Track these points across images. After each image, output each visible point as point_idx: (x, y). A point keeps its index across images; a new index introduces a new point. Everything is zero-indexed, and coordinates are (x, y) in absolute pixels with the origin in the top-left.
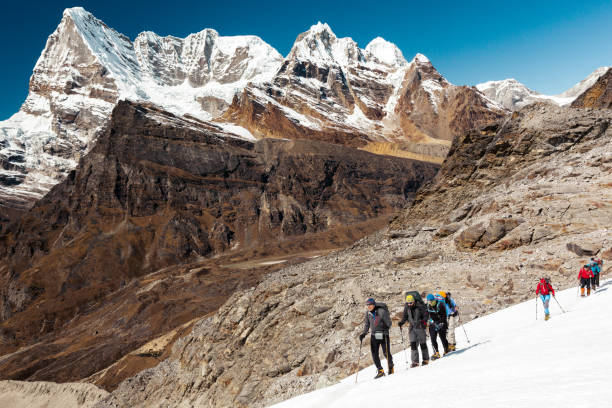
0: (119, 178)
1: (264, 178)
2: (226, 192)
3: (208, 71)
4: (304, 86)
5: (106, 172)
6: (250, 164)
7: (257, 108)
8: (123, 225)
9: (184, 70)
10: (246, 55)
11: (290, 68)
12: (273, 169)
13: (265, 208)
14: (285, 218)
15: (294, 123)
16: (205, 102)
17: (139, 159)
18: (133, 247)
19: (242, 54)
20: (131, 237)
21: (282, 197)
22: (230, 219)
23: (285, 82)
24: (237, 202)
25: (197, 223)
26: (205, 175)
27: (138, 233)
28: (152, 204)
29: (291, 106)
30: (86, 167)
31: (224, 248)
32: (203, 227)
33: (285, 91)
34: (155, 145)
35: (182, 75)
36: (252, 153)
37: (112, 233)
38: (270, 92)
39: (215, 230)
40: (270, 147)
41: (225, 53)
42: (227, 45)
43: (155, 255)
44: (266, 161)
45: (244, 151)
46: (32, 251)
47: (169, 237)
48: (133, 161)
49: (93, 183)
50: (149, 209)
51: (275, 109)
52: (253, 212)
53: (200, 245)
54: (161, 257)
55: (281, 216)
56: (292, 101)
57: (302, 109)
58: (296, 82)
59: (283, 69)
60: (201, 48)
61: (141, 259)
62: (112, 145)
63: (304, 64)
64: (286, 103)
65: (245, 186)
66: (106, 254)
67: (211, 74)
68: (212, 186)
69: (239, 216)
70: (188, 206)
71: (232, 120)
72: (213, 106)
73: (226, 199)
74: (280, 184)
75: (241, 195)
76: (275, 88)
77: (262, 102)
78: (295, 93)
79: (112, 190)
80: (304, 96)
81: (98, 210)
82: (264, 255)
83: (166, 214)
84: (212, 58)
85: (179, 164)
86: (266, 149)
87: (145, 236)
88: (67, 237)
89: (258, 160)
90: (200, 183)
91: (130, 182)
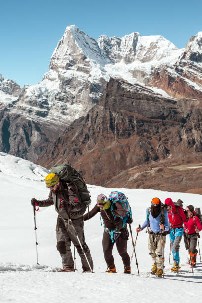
0: (111, 119)
1: (184, 121)
2: (163, 127)
3: (135, 55)
4: (195, 66)
5: (105, 115)
6: (176, 113)
7: (171, 79)
8: (114, 143)
9: (121, 55)
10: (156, 46)
11: (188, 56)
12: (188, 115)
13: (184, 136)
14: (196, 143)
15: (192, 88)
16: (135, 73)
17: (120, 109)
18: (121, 154)
19: (153, 46)
20: (119, 149)
21: (193, 131)
22: (166, 142)
23: (185, 64)
24: (169, 133)
25: (150, 144)
26: (152, 118)
27: (122, 148)
28: (127, 133)
29: (188, 78)
30: (95, 112)
31: (164, 158)
32: (153, 146)
33: (185, 69)
34: (128, 102)
35: (120, 57)
36: (176, 106)
37: (109, 147)
38: (177, 70)
39: (159, 148)
40: (185, 103)
41: (144, 45)
42: (145, 41)
43: (131, 159)
44: (184, 112)
45: (171, 105)
46: (75, 154)
47: (137, 150)
48: (117, 110)
49: (99, 121)
50: (126, 135)
51: (181, 80)
52: (177, 139)
53: (153, 155)
54: (134, 161)
55: (194, 142)
56: (189, 75)
57: (194, 79)
58: (191, 64)
59: (184, 57)
60: (131, 43)
61: (125, 161)
62: (107, 102)
63: (195, 54)
64: (185, 76)
65: (173, 125)
66: (109, 157)
67: (136, 57)
68: (156, 124)
69: (170, 141)
70: (145, 134)
71: (156, 85)
72: (139, 75)
73: (163, 131)
74: (193, 125)
75: (171, 129)
76: (180, 68)
77: (173, 76)
78: (191, 70)
79: (109, 125)
80: (195, 72)
81: (103, 135)
82: (188, 163)
83: (135, 139)
84: (137, 48)
85: (139, 112)
86: (183, 105)
87: (126, 149)
88: (90, 148)
89: (179, 110)
90: (150, 122)
91: (116, 121)
